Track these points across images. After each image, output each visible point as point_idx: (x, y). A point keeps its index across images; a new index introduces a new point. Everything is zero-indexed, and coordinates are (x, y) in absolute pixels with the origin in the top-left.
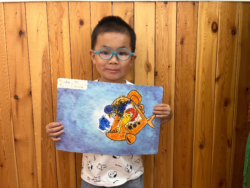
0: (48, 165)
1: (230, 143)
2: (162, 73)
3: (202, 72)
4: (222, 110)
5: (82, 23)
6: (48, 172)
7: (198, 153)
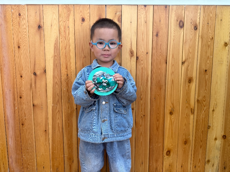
0: (57, 125)
1: (193, 111)
2: (142, 58)
3: (171, 57)
4: (187, 86)
5: (83, 20)
6: (57, 130)
7: (169, 118)
